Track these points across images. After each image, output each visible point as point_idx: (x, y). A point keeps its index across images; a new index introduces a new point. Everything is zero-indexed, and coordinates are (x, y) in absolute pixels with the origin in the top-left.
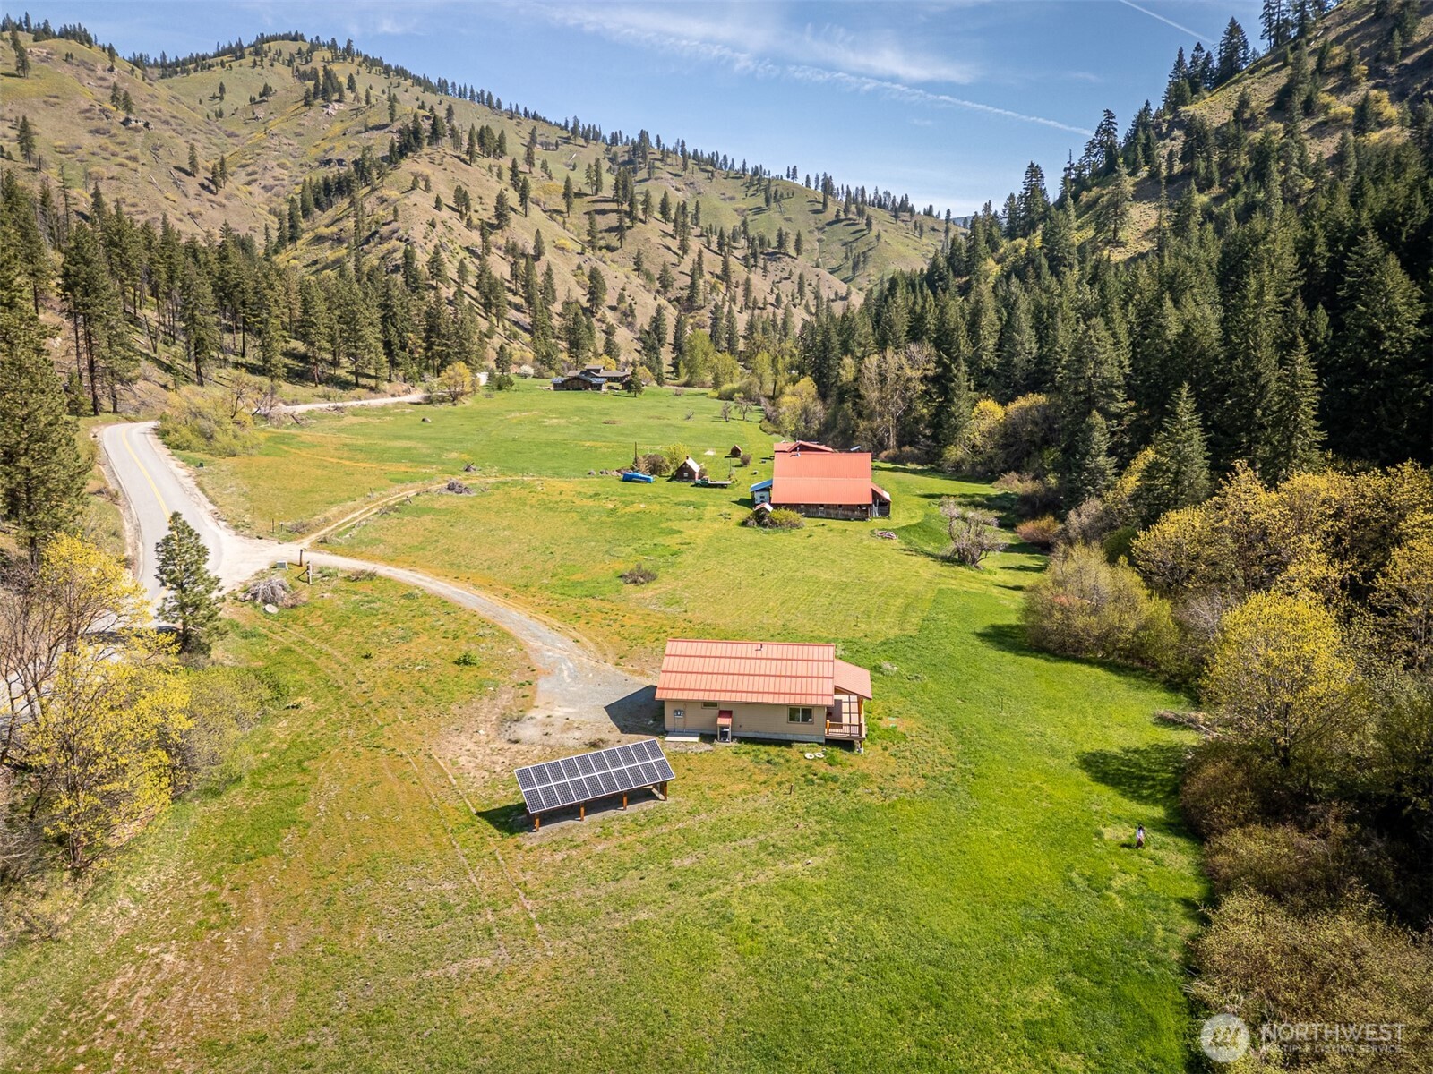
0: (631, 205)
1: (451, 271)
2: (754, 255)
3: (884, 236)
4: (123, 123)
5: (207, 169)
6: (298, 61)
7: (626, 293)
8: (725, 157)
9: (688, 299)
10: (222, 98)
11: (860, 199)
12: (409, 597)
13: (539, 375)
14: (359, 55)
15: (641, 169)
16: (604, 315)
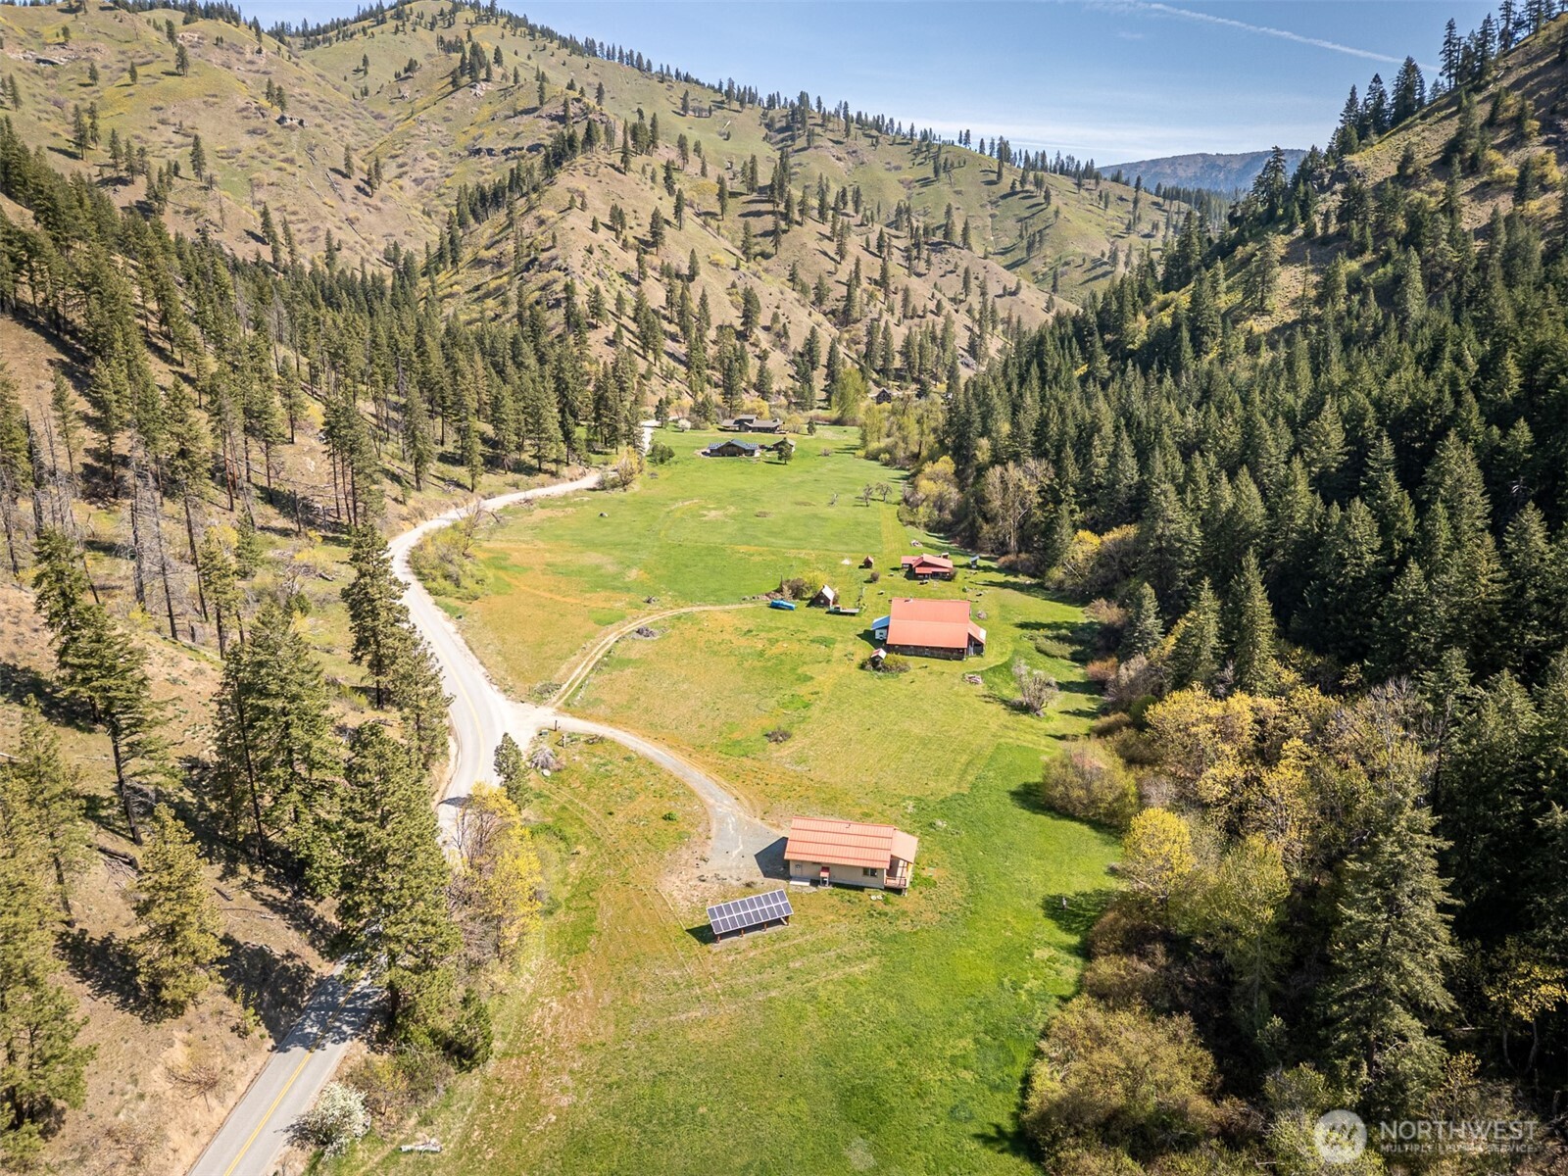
0: (788, 206)
1: (610, 304)
2: (917, 245)
3: (1064, 212)
4: (278, 121)
5: (362, 170)
6: (440, 23)
7: (780, 312)
8: (891, 121)
9: (844, 312)
10: (366, 73)
11: (1039, 163)
12: (628, 759)
13: (696, 427)
14: (502, 14)
15: (800, 136)
16: (758, 340)
